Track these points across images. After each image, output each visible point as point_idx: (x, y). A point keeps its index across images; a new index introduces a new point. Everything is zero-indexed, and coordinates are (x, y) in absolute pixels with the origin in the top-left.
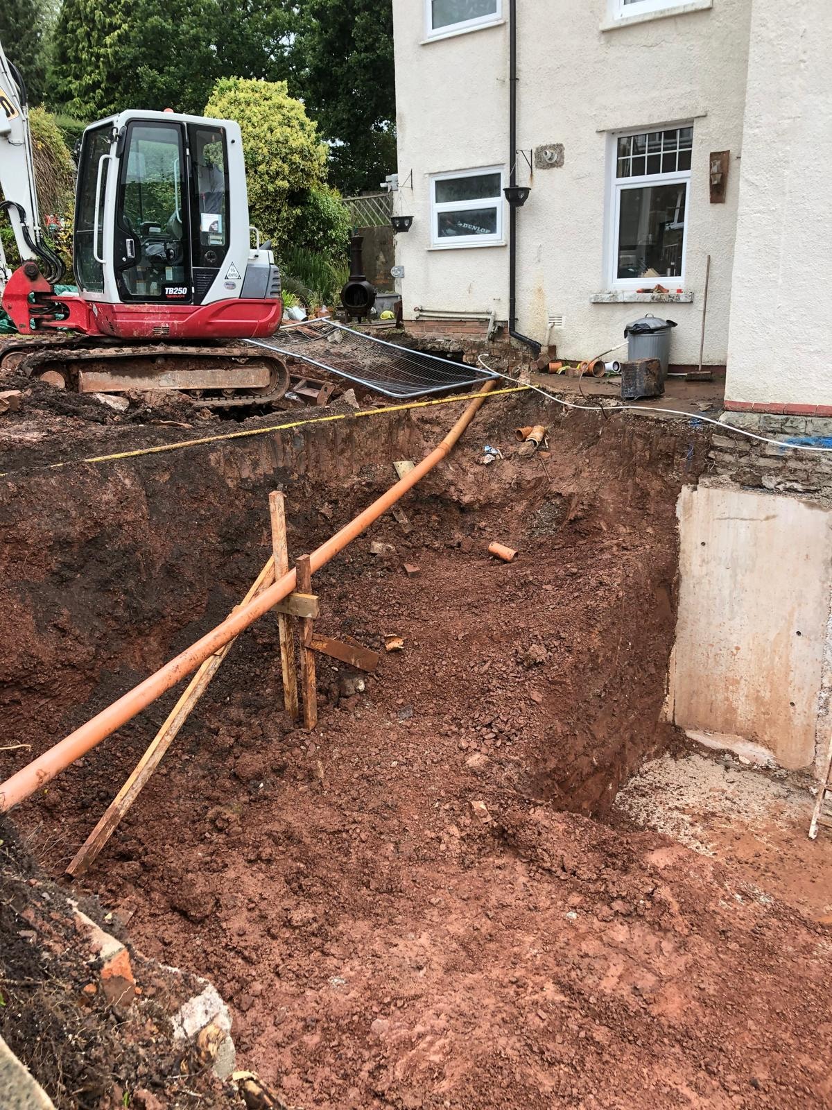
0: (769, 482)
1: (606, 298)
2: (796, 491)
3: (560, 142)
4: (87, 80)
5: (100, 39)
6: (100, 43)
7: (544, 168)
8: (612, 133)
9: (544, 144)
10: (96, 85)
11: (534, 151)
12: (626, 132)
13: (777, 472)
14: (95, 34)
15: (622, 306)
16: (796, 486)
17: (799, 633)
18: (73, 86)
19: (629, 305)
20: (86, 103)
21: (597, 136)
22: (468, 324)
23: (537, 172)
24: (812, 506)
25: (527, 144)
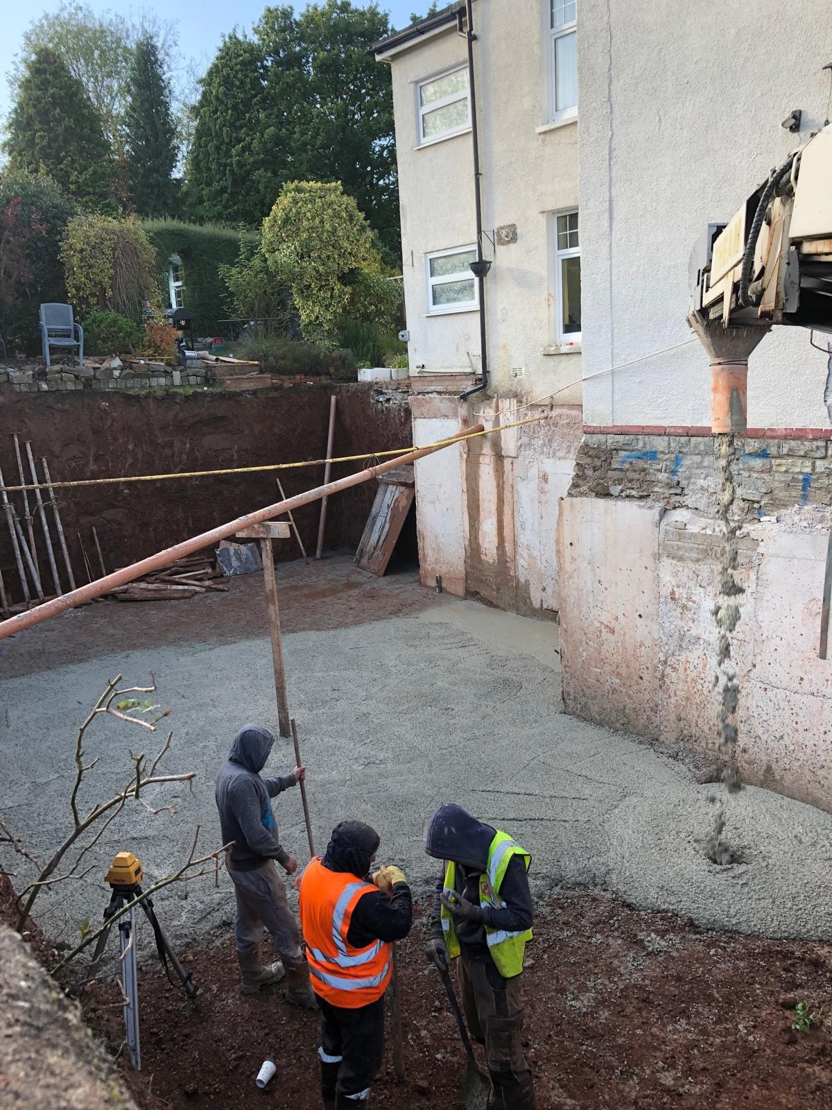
0: (615, 490)
1: (552, 350)
2: (633, 496)
3: (513, 222)
4: (216, 186)
5: (228, 150)
6: (228, 154)
7: (503, 244)
8: (553, 212)
9: (502, 225)
10: (224, 190)
11: (496, 231)
12: (562, 212)
13: (620, 481)
14: (224, 148)
15: (564, 358)
16: (634, 493)
17: (640, 616)
18: (204, 192)
19: (570, 356)
20: (215, 206)
21: (541, 216)
22: (458, 378)
23: (499, 248)
24: (640, 507)
25: (490, 226)
